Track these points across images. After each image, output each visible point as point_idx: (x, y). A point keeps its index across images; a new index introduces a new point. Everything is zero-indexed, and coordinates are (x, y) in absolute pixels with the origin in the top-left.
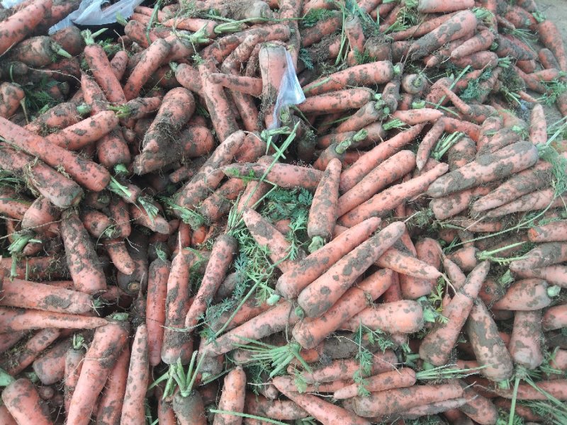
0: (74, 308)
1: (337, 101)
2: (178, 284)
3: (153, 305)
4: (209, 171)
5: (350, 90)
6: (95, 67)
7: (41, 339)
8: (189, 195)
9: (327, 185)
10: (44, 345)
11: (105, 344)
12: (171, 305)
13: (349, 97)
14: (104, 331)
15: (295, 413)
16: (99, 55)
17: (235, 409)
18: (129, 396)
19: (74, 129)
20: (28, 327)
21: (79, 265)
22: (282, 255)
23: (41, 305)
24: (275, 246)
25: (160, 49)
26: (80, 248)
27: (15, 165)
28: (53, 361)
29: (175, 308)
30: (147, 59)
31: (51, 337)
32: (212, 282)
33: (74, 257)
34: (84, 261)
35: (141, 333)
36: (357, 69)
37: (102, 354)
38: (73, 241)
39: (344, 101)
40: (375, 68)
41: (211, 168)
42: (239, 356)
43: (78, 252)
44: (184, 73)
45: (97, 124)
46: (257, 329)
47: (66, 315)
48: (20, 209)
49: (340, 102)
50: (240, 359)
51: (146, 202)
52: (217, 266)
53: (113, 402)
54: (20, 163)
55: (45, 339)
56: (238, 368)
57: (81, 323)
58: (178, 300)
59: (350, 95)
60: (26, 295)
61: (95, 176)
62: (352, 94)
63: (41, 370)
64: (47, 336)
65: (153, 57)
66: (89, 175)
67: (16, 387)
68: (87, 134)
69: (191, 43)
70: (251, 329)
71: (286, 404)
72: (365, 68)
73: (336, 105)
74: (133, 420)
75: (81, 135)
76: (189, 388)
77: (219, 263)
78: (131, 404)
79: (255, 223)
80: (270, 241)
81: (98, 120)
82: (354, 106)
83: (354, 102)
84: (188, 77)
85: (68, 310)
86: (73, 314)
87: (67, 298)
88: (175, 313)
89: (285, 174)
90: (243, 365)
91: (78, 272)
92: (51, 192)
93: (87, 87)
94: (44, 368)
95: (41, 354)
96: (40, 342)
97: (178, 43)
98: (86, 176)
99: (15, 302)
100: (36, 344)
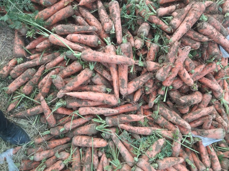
0: (122, 90)
1: (204, 155)
2: (134, 119)
3: (124, 109)
4: (174, 118)
5: (209, 159)
6: (208, 69)
7: (107, 75)
8: (164, 111)
9: (175, 162)
10: (105, 77)
11: (110, 101)
12: (126, 118)
13: (206, 159)
14: (115, 99)
15: (96, 165)
16: (213, 69)
17: (94, 145)
18: (93, 110)
19: (185, 73)
20: (112, 73)
21: (136, 85)
22: (150, 156)
23: (121, 78)
24: (153, 153)
25: (217, 89)
26: (141, 83)
27: (171, 58)
28: (100, 81)
29: (125, 119)
30: (213, 85)
31: (108, 78)
32: (136, 132)
33: (138, 82)
34: (137, 86)
35: (116, 112)
36: (216, 158)
37: (107, 100)
38: (143, 80)
39: (205, 157)
40: (218, 165)
41: (175, 119)
42: (112, 143)
43: (140, 83)
44: (208, 98)
45: (188, 80)
46: (123, 152)
47: (119, 87)
48: (152, 56)
49: (204, 156)
50: (110, 143)
51: (160, 98)
52: (142, 132)
53: (90, 104)
54: (172, 60)
55: (108, 77)
56: (107, 143)
57: (116, 92)
58: (128, 120)
59: (207, 159)
60: (124, 72)
61: (169, 83)
62: (208, 160)
63: (96, 78)
64: (109, 77)
65: (214, 87)
66: (169, 82)
67: (91, 73)
68: (184, 77)
69: (220, 98)
70: (123, 149)
71: (98, 161)
72: (217, 161)
73: (203, 154)
74: (85, 112)
75: (183, 75)
76: (99, 130)
77: (143, 132)
78: (90, 111)
79: (160, 144)
80: (154, 151)
81: (190, 81)
82: (203, 161)
83: (205, 161)
84: (207, 99)
85: (121, 87)
86: (119, 89)
87: (125, 86)
88: (123, 119)
89: (178, 147)
90: (109, 145)
91: (133, 85)
92: (162, 73)
93: (200, 69)
94: (98, 79)
95: (102, 76)
96: (106, 75)
97: (220, 94)
98: (168, 81)
99: (120, 68)
100: (105, 74)
